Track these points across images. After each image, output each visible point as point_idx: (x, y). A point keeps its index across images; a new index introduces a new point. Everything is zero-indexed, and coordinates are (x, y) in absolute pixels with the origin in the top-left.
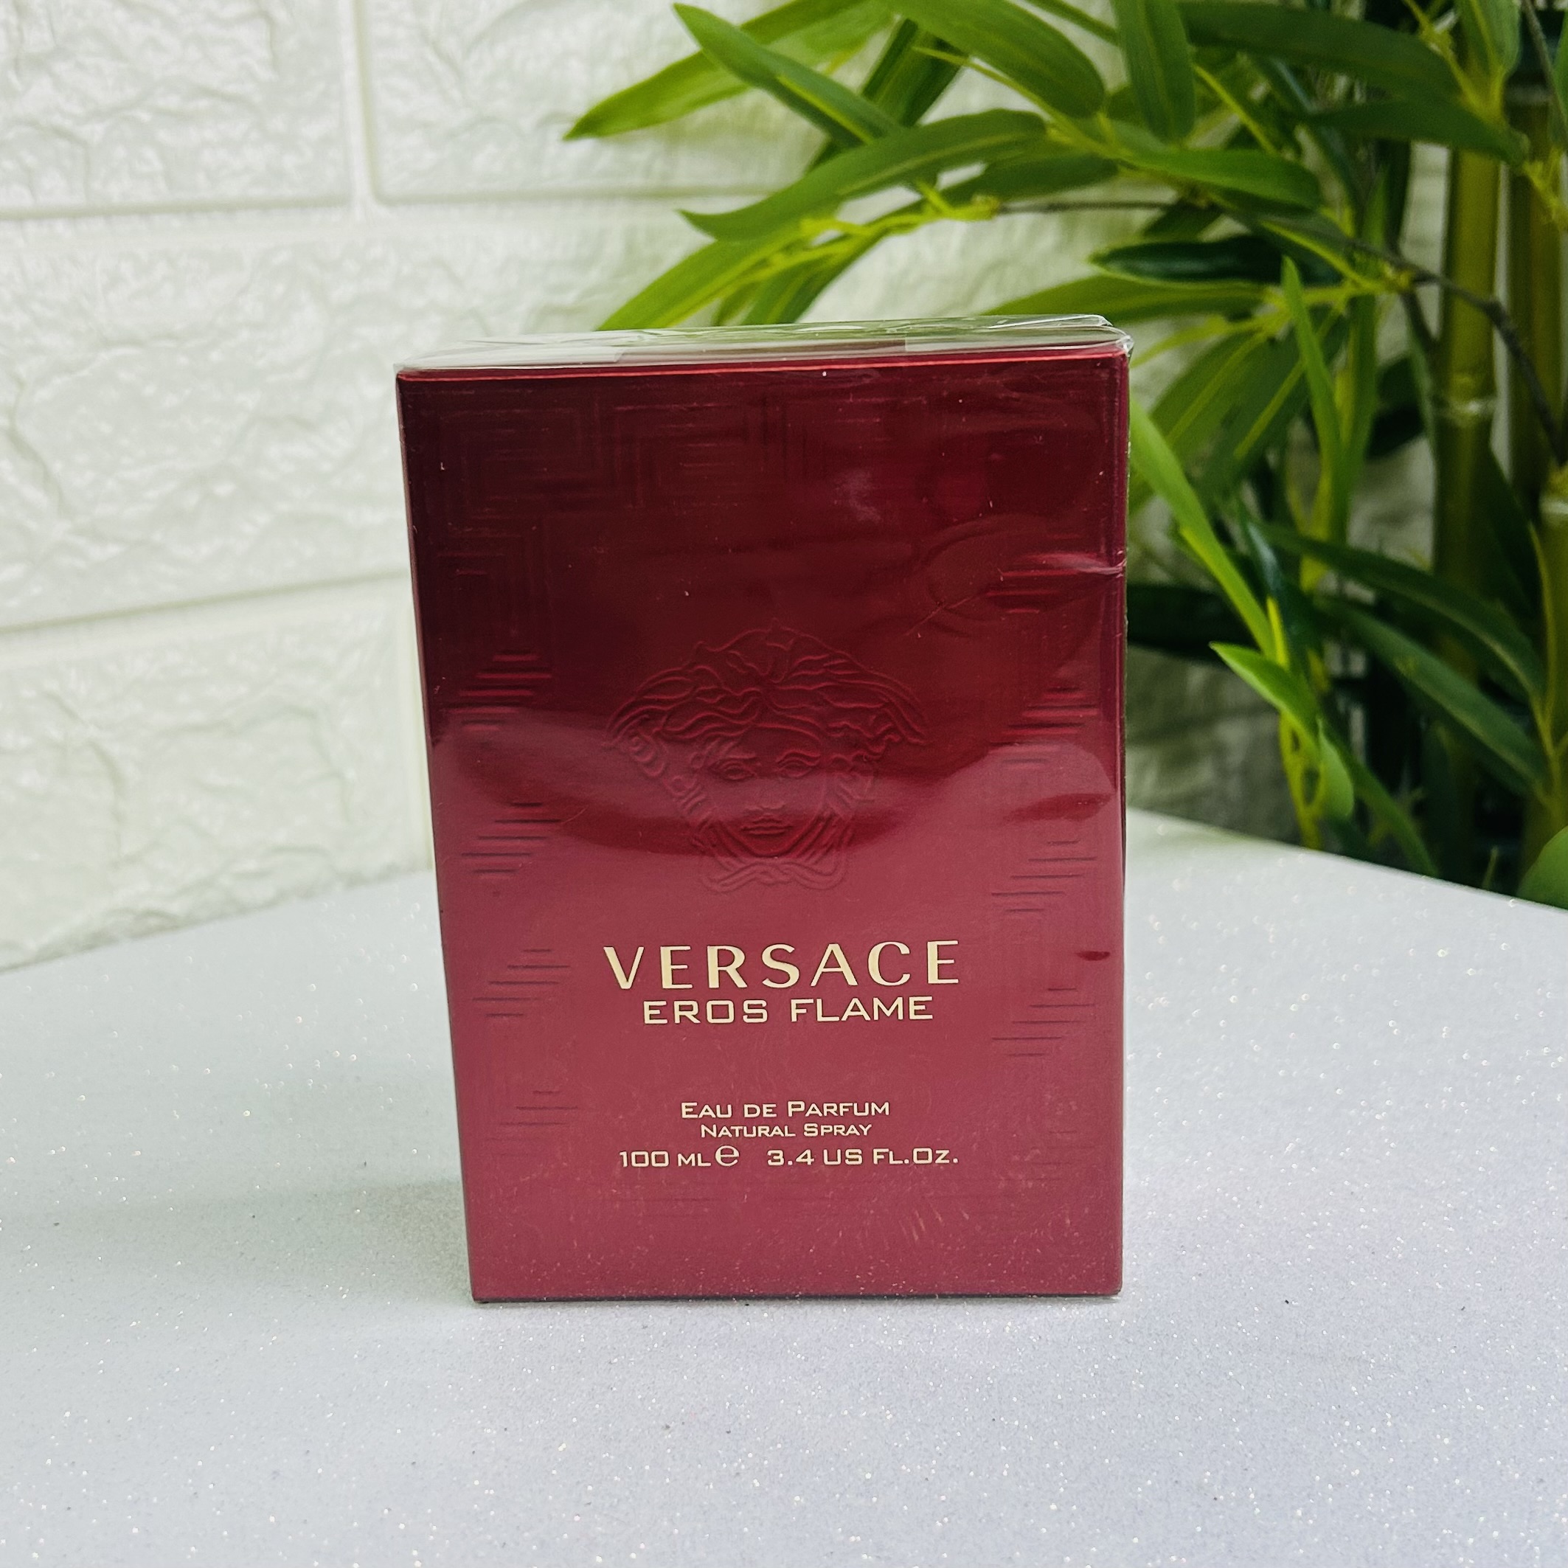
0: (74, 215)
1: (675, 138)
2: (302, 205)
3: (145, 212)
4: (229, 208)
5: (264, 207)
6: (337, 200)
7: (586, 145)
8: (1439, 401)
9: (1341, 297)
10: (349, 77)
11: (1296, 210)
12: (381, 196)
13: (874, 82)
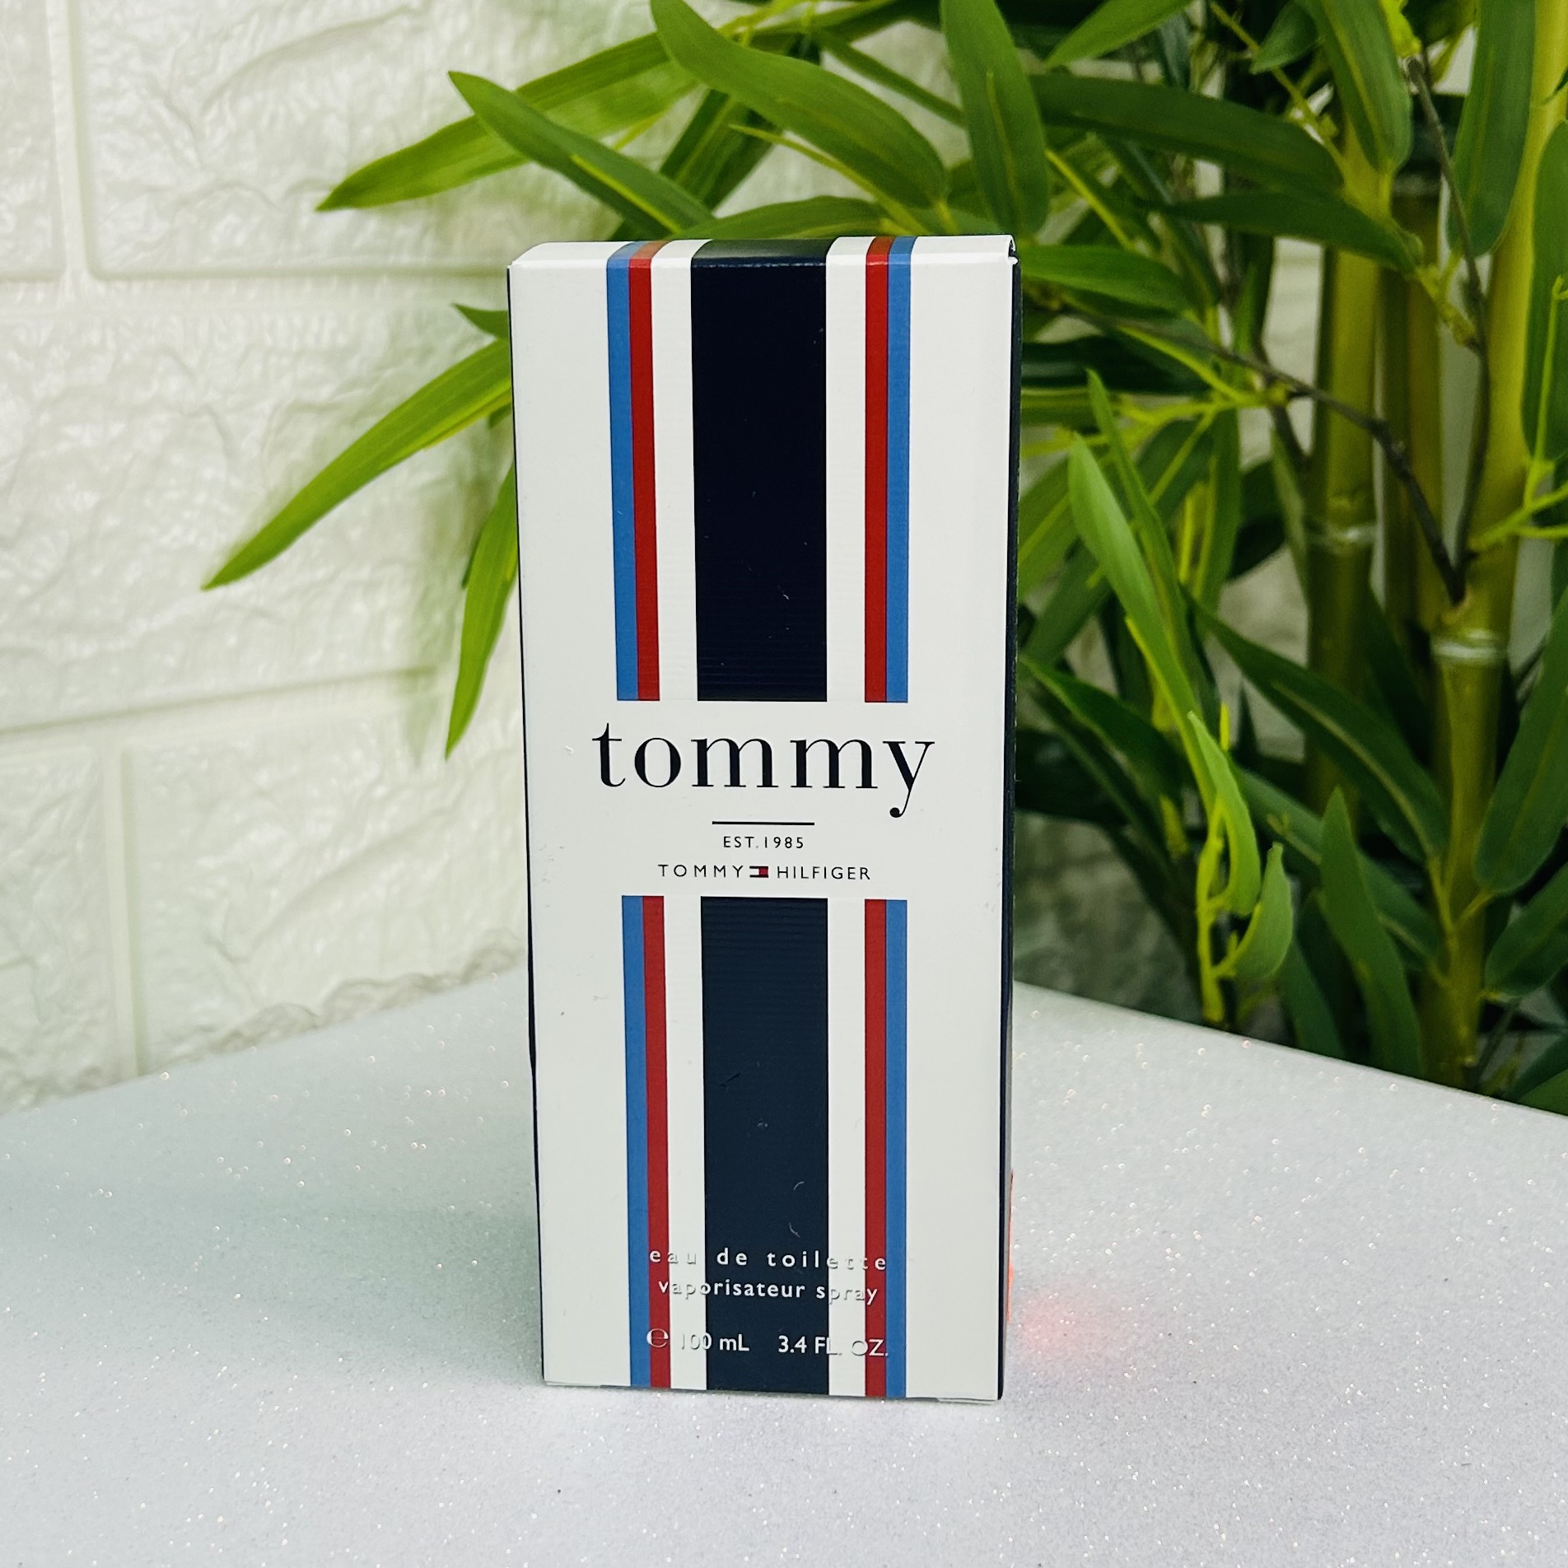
2: (1, 280)
6: (44, 275)
8: (1313, 526)
9: (1209, 410)
10: (64, 131)
11: (1158, 314)
12: (98, 274)
13: (673, 160)
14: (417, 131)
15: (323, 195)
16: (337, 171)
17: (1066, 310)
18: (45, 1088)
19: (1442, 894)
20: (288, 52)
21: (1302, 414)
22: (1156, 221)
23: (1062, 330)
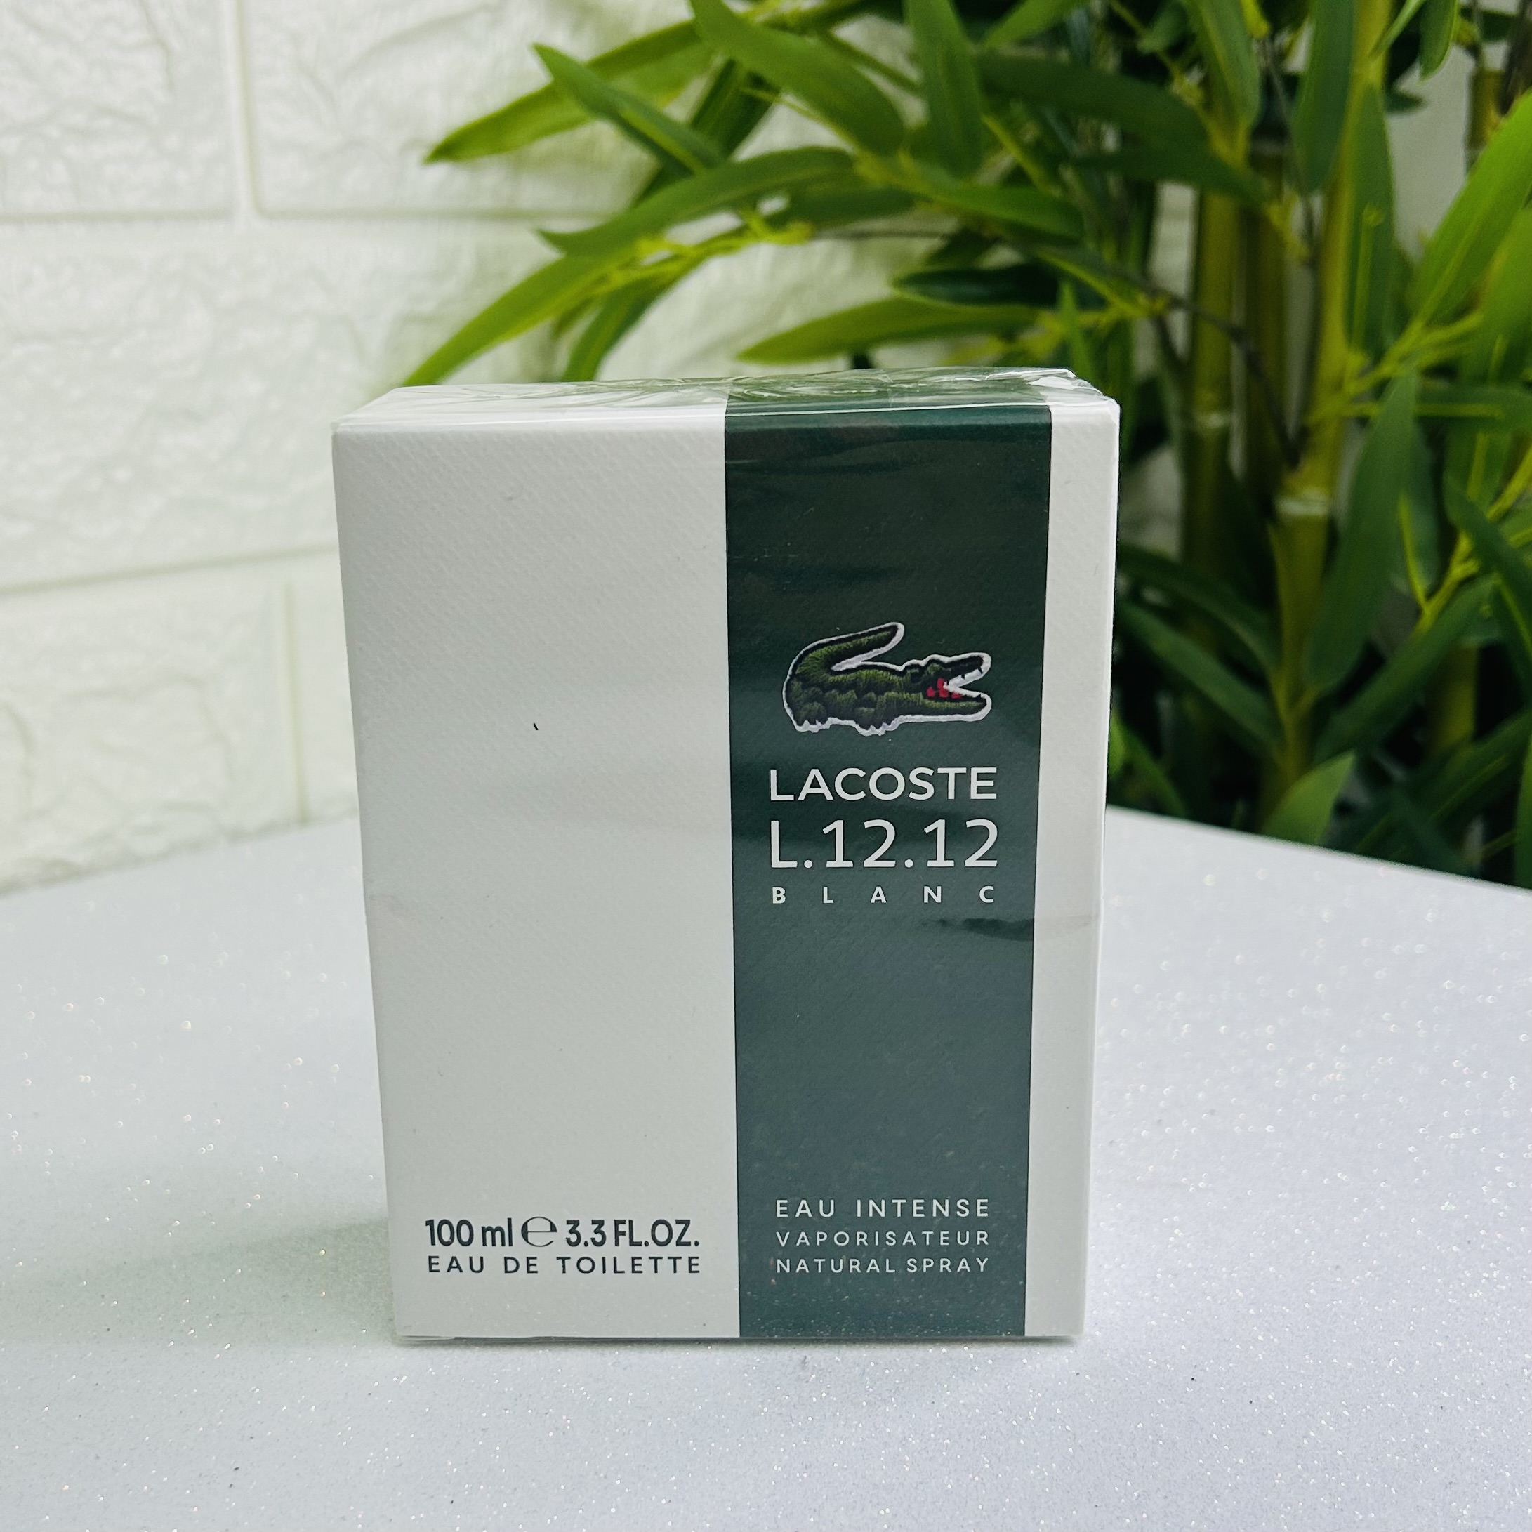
1: (521, 164)
2: (192, 216)
6: (222, 213)
7: (441, 170)
10: (234, 102)
12: (262, 211)
13: (699, 119)
14: (496, 101)
19: (1281, 694)
20: (403, 39)
21: (1178, 323)
22: (1067, 173)
23: (1001, 257)
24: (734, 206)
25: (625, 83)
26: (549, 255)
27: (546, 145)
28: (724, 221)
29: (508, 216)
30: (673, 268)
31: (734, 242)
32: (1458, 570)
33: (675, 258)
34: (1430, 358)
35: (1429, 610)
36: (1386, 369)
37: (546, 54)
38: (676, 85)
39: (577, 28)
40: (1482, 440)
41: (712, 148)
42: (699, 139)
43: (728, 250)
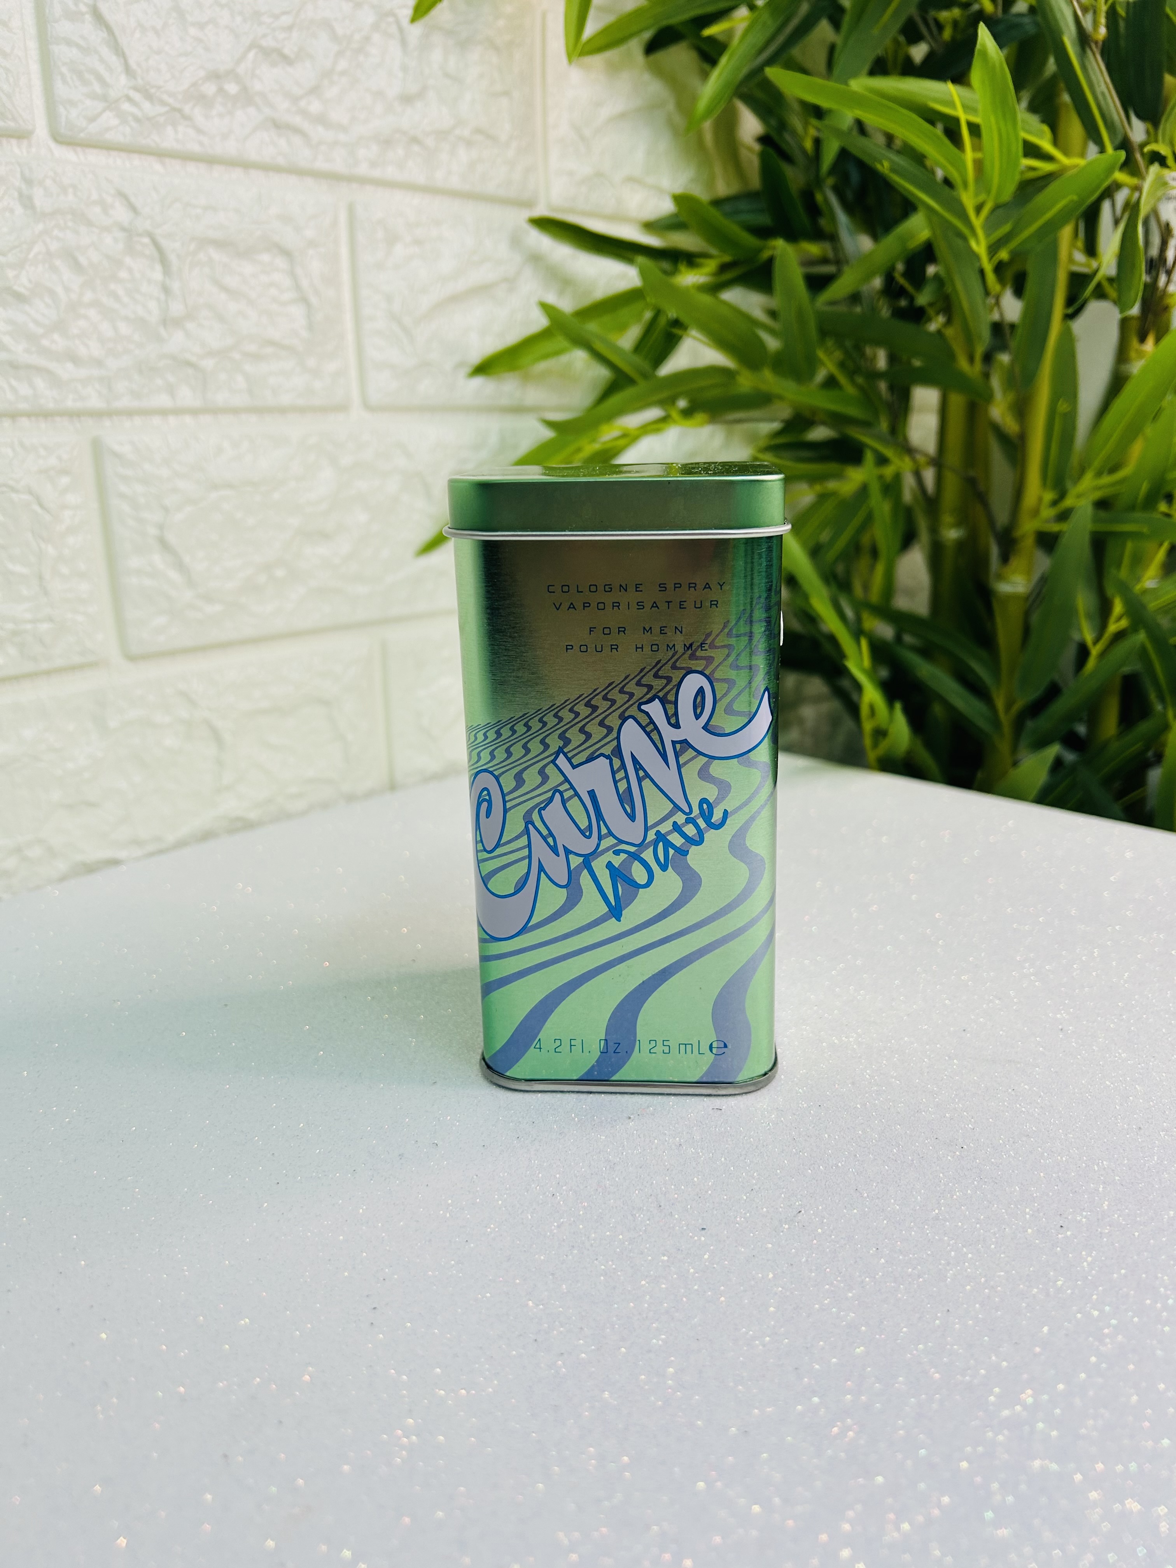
0: (194, 412)
1: (527, 378)
2: (324, 410)
3: (235, 411)
4: (282, 410)
5: (302, 410)
6: (342, 408)
7: (478, 381)
8: (934, 530)
9: (888, 471)
10: (350, 338)
11: (866, 424)
12: (367, 406)
13: (639, 347)
14: (512, 338)
15: (468, 370)
16: (476, 356)
17: (823, 423)
18: (351, 798)
19: (1000, 703)
20: (455, 299)
21: (929, 476)
22: (860, 380)
23: (820, 433)
24: (662, 403)
25: (593, 327)
26: (548, 434)
27: (542, 366)
28: (654, 413)
29: (518, 410)
30: (622, 442)
31: (661, 425)
32: (1113, 627)
33: (624, 435)
34: (1097, 495)
35: (1095, 651)
36: (1068, 502)
37: (546, 308)
38: (622, 328)
39: (561, 293)
40: (1130, 546)
41: (646, 366)
42: (638, 360)
43: (657, 431)
